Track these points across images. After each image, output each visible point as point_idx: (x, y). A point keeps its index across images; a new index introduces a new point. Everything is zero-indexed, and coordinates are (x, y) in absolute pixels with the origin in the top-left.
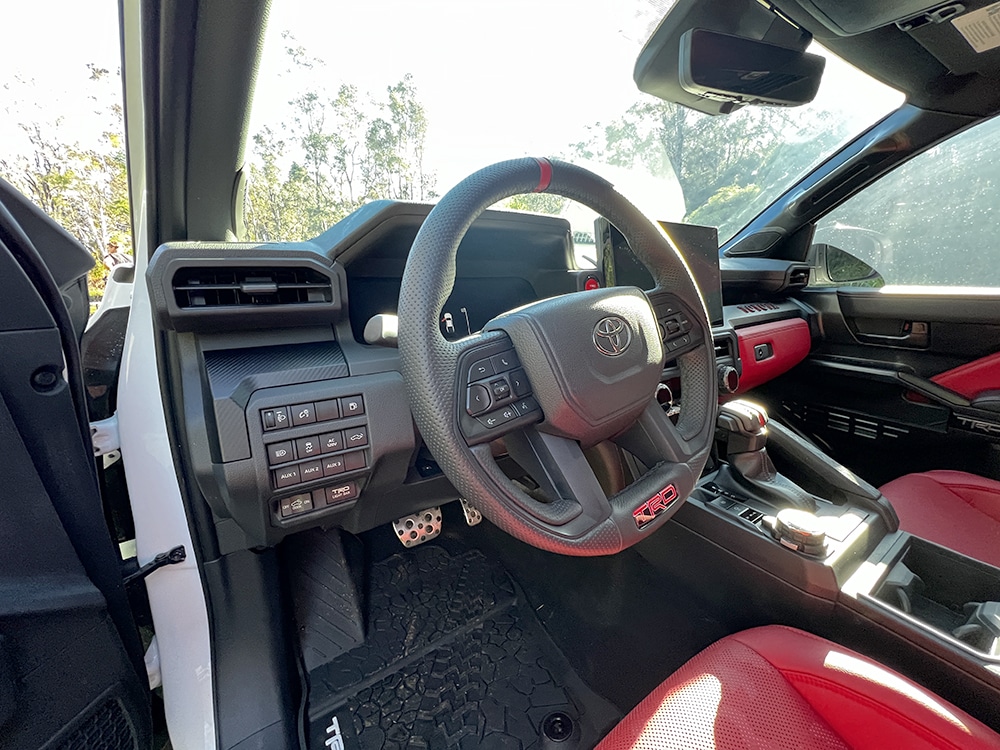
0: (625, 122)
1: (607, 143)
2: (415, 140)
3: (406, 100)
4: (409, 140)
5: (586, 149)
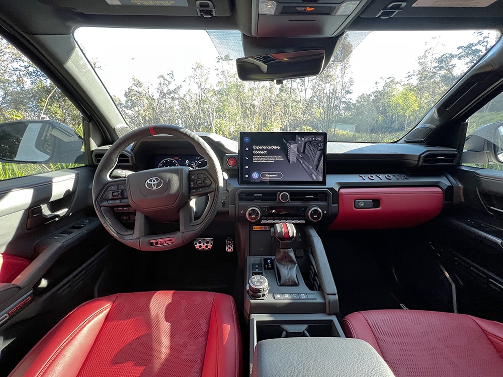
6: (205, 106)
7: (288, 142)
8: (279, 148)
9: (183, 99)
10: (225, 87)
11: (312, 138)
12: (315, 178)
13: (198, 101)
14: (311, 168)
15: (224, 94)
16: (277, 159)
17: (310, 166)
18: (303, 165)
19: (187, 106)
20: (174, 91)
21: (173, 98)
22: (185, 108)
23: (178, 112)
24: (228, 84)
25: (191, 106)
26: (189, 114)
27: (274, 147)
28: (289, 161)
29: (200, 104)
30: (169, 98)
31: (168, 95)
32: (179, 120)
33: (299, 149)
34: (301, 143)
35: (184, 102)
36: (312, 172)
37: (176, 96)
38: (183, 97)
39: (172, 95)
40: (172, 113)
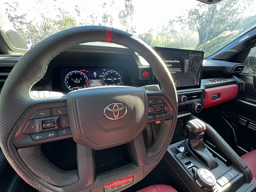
0: (195, 9)
1: (188, 16)
2: (131, 16)
3: (129, 4)
4: (129, 16)
5: (181, 18)
6: (49, 31)
7: (184, 58)
8: (179, 62)
9: (30, 24)
10: (63, 19)
11: (197, 55)
12: (196, 84)
13: (43, 27)
14: (195, 76)
15: (63, 24)
16: (177, 71)
17: (194, 75)
18: (191, 75)
19: (34, 29)
20: (21, 17)
21: (21, 22)
22: (33, 31)
23: (27, 33)
24: (65, 18)
25: (38, 29)
26: (37, 36)
27: (176, 61)
28: (184, 72)
29: (45, 29)
30: (18, 22)
31: (16, 20)
32: (29, 39)
33: (190, 63)
34: (191, 58)
35: (32, 26)
36: (195, 79)
37: (23, 21)
38: (30, 23)
39: (19, 20)
40: (22, 34)
